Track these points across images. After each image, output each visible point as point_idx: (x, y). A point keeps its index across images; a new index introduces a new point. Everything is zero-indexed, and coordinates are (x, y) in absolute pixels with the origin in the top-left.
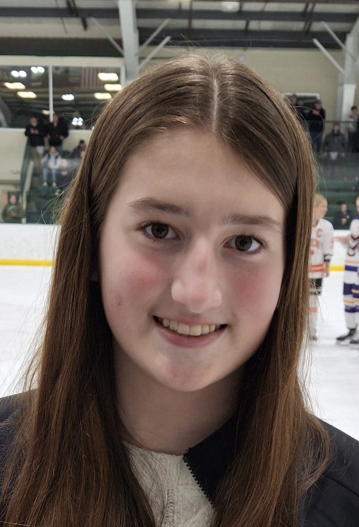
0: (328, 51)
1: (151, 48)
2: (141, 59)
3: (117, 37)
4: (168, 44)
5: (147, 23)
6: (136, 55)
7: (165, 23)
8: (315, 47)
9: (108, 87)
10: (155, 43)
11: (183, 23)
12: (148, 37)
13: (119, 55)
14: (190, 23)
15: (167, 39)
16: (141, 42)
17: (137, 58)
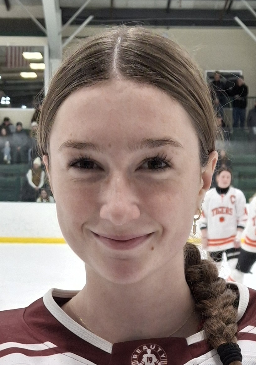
0: (249, 29)
1: (74, 28)
2: (64, 38)
3: (40, 16)
4: (90, 24)
6: (59, 34)
8: (236, 25)
9: (33, 66)
10: (78, 22)
12: (70, 17)
13: (42, 34)
15: (90, 18)
16: (64, 21)
17: (60, 37)
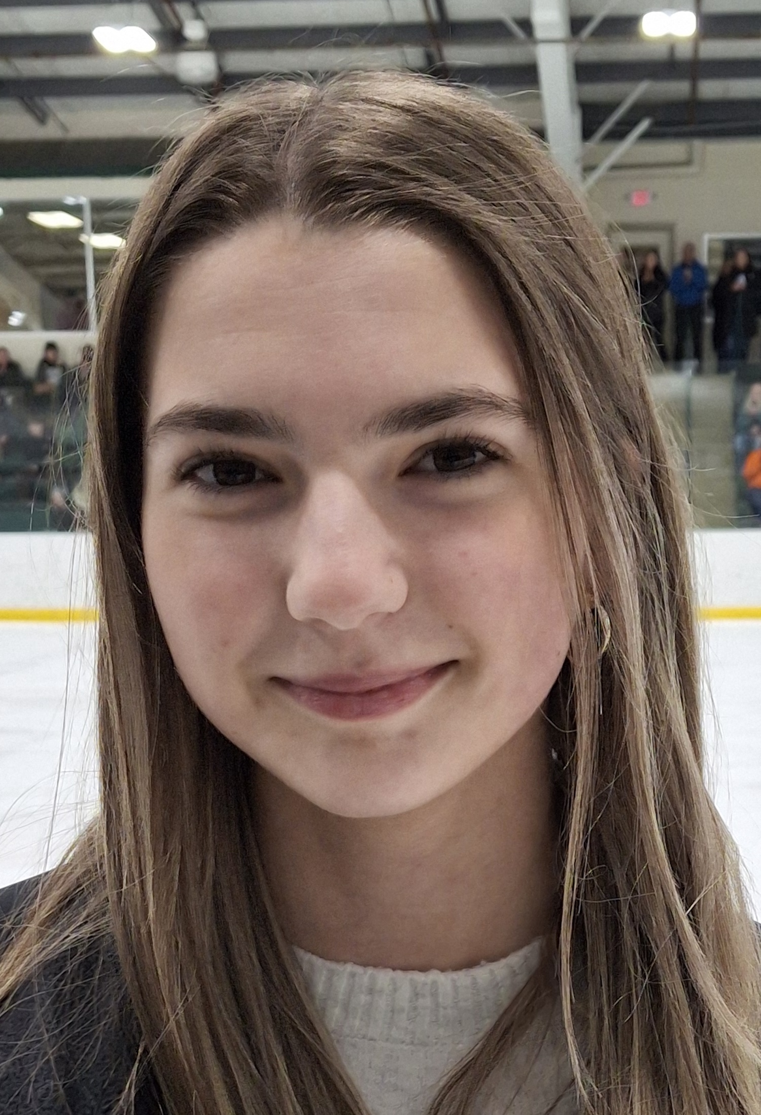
1: (608, 146)
2: (588, 169)
4: (646, 136)
5: (600, 91)
6: (577, 161)
7: (639, 90)
10: (618, 134)
11: (678, 89)
12: (601, 123)
14: (694, 89)
15: (644, 125)
16: (587, 133)
17: (578, 168)
